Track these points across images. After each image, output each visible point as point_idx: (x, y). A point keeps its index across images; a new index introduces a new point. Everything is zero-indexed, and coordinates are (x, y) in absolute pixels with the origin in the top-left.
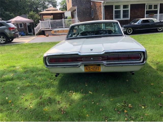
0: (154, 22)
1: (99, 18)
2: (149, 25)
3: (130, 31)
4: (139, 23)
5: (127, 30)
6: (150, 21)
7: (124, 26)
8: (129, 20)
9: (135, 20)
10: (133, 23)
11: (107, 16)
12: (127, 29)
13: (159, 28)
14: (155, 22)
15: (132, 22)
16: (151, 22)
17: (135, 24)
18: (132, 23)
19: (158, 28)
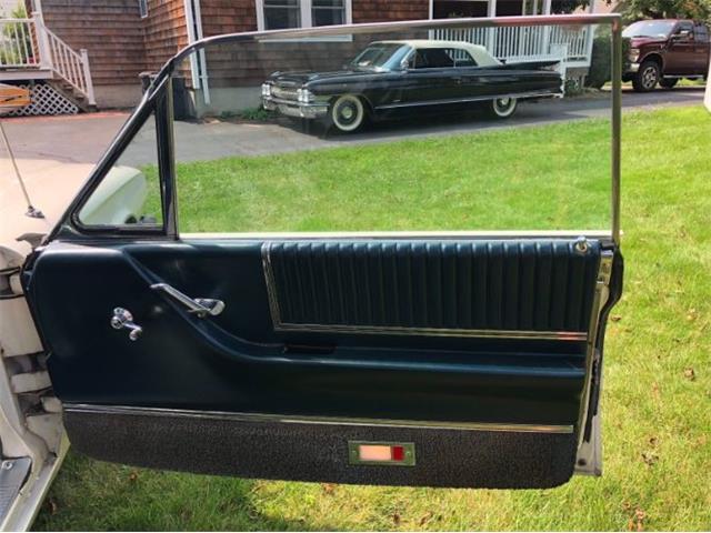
0: (473, 63)
1: (171, 21)
2: (448, 79)
3: (348, 114)
4: (397, 67)
5: (330, 109)
6: (456, 60)
7: (314, 78)
8: (347, 47)
9: (377, 45)
10: (365, 64)
11: (219, 12)
12: (332, 102)
13: (498, 101)
14: (481, 64)
15: (362, 60)
16: (458, 64)
17: (379, 69)
18: (360, 64)
19: (495, 98)
